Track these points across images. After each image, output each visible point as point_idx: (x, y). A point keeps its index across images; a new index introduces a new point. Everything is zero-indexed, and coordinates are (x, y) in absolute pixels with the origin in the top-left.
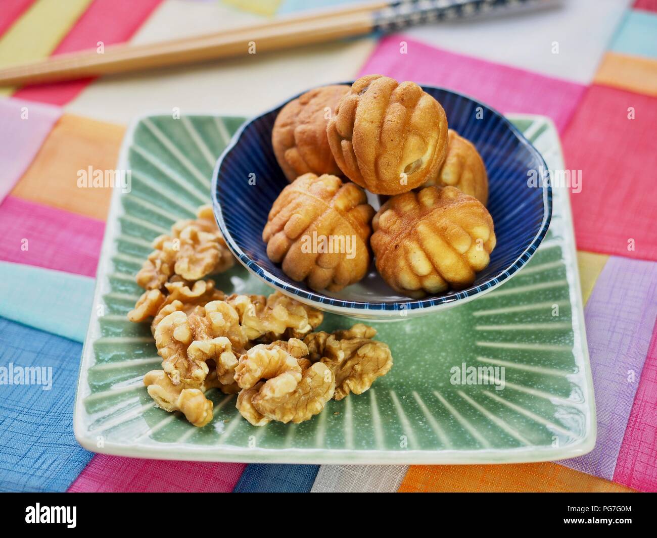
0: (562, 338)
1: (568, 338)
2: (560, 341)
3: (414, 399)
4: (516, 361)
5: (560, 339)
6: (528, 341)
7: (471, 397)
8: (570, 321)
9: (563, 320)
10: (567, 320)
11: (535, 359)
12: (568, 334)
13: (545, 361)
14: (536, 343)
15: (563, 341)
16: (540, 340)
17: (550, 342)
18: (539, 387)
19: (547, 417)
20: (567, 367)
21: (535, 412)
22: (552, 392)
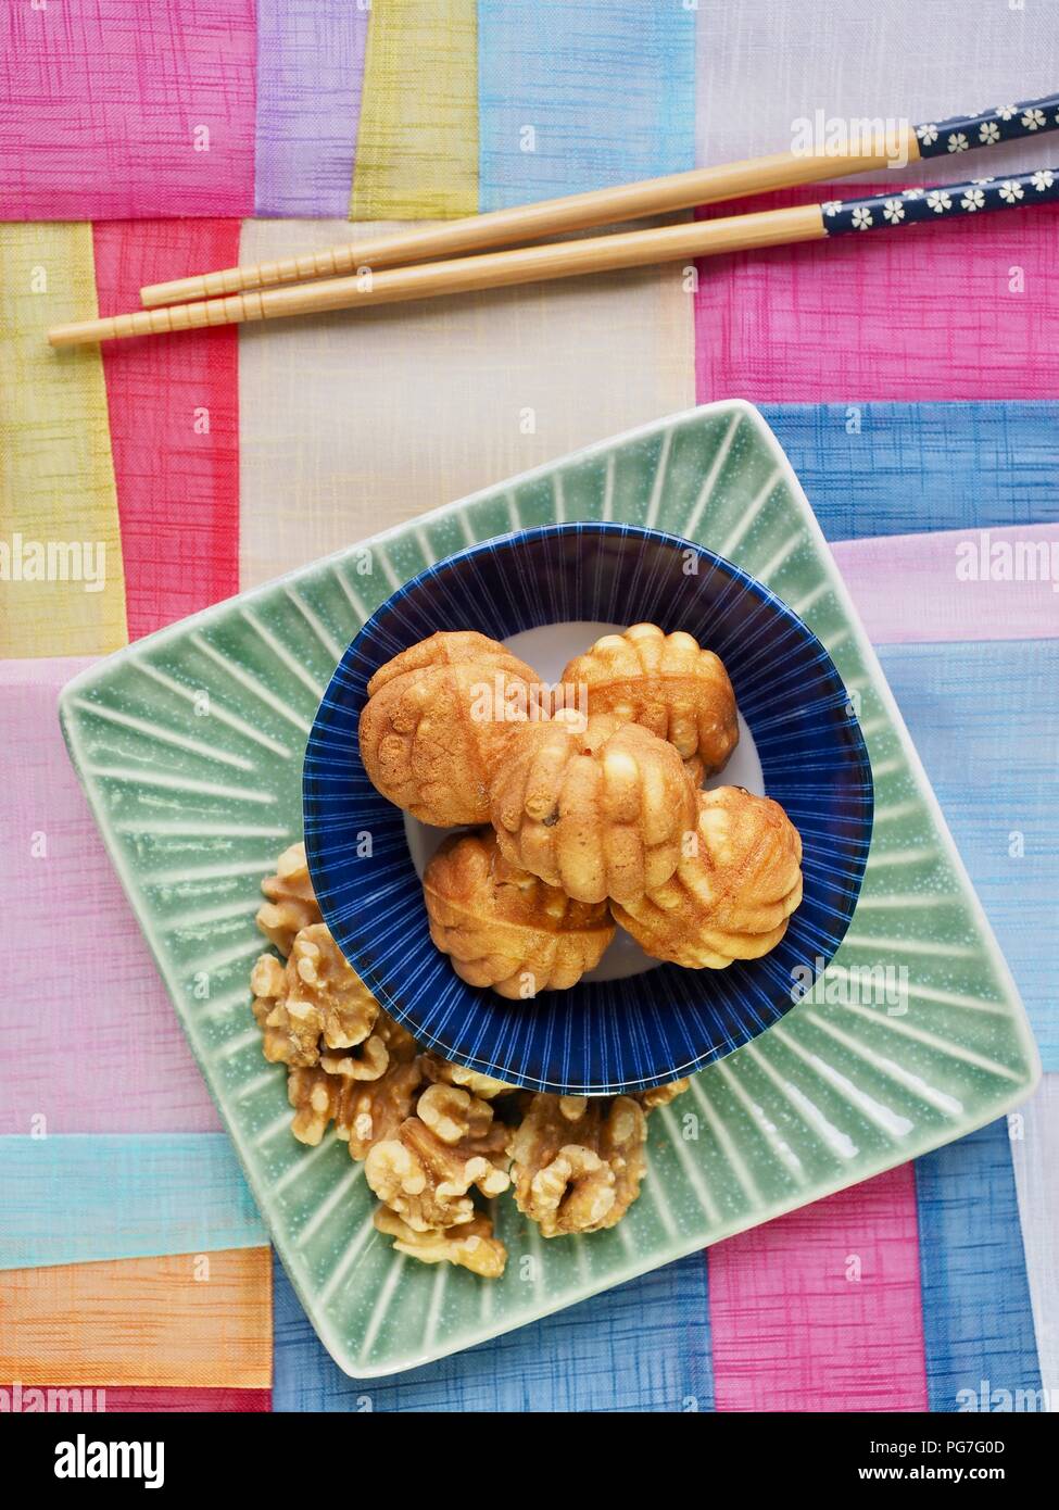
0: (929, 880)
1: (937, 879)
2: (927, 886)
3: (752, 1060)
4: (871, 932)
5: (925, 882)
6: (876, 893)
7: (830, 1022)
8: (930, 842)
9: (918, 843)
10: (924, 843)
11: (899, 925)
12: (934, 870)
13: (916, 928)
14: (889, 893)
15: (932, 885)
16: (894, 886)
17: (911, 890)
18: (925, 980)
19: (958, 1040)
20: (955, 938)
21: (936, 1032)
22: (949, 989)
